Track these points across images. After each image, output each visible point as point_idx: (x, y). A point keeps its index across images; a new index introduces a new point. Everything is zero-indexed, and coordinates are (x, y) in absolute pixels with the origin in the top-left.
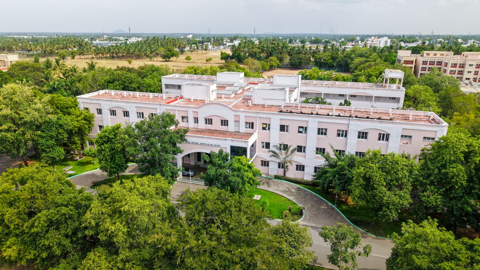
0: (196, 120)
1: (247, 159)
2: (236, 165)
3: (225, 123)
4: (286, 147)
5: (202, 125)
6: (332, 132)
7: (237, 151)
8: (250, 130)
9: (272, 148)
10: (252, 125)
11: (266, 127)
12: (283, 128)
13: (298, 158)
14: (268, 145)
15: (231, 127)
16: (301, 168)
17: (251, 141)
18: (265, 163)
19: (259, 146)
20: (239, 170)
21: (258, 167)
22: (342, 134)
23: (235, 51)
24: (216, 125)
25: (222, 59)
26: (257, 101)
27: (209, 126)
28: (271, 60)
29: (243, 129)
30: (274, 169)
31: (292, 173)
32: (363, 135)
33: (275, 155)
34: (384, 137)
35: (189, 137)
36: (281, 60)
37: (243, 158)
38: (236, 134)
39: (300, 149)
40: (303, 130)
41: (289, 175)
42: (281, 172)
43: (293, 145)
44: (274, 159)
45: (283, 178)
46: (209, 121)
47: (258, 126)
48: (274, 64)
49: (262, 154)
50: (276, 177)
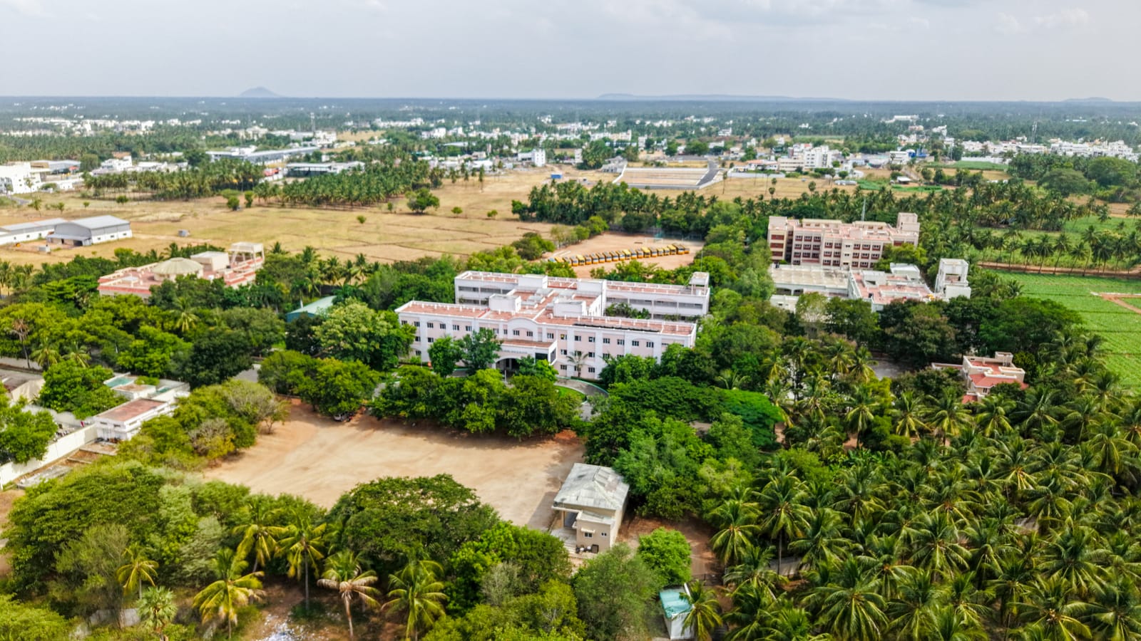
0: (506, 332)
1: (549, 362)
2: (540, 366)
3: (530, 334)
4: (580, 353)
5: (511, 336)
6: (614, 341)
7: (541, 357)
8: (550, 340)
9: (568, 354)
10: (552, 336)
11: (563, 337)
12: (577, 338)
13: (590, 362)
14: (565, 352)
15: (535, 338)
16: (592, 370)
17: (551, 349)
18: (564, 367)
19: (557, 353)
20: (542, 369)
21: (558, 368)
22: (621, 342)
23: (537, 200)
24: (523, 336)
25: (514, 212)
26: (558, 313)
27: (516, 337)
28: (592, 222)
29: (545, 339)
30: (571, 372)
31: (585, 374)
32: (635, 343)
33: (571, 360)
34: (650, 344)
35: (504, 347)
36: (609, 218)
37: (544, 361)
38: (540, 343)
39: (591, 354)
40: (592, 339)
41: (583, 376)
42: (576, 374)
43: (585, 352)
44: (570, 363)
45: (578, 378)
46: (517, 332)
47: (557, 336)
48: (597, 228)
49: (560, 359)
50: (573, 378)
